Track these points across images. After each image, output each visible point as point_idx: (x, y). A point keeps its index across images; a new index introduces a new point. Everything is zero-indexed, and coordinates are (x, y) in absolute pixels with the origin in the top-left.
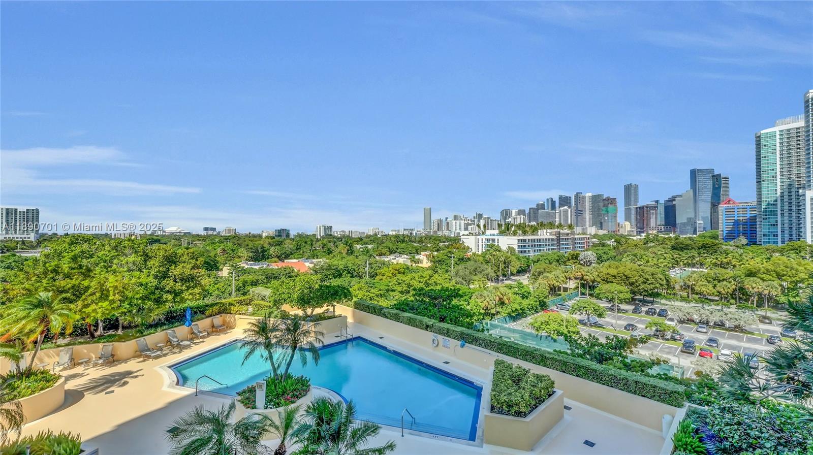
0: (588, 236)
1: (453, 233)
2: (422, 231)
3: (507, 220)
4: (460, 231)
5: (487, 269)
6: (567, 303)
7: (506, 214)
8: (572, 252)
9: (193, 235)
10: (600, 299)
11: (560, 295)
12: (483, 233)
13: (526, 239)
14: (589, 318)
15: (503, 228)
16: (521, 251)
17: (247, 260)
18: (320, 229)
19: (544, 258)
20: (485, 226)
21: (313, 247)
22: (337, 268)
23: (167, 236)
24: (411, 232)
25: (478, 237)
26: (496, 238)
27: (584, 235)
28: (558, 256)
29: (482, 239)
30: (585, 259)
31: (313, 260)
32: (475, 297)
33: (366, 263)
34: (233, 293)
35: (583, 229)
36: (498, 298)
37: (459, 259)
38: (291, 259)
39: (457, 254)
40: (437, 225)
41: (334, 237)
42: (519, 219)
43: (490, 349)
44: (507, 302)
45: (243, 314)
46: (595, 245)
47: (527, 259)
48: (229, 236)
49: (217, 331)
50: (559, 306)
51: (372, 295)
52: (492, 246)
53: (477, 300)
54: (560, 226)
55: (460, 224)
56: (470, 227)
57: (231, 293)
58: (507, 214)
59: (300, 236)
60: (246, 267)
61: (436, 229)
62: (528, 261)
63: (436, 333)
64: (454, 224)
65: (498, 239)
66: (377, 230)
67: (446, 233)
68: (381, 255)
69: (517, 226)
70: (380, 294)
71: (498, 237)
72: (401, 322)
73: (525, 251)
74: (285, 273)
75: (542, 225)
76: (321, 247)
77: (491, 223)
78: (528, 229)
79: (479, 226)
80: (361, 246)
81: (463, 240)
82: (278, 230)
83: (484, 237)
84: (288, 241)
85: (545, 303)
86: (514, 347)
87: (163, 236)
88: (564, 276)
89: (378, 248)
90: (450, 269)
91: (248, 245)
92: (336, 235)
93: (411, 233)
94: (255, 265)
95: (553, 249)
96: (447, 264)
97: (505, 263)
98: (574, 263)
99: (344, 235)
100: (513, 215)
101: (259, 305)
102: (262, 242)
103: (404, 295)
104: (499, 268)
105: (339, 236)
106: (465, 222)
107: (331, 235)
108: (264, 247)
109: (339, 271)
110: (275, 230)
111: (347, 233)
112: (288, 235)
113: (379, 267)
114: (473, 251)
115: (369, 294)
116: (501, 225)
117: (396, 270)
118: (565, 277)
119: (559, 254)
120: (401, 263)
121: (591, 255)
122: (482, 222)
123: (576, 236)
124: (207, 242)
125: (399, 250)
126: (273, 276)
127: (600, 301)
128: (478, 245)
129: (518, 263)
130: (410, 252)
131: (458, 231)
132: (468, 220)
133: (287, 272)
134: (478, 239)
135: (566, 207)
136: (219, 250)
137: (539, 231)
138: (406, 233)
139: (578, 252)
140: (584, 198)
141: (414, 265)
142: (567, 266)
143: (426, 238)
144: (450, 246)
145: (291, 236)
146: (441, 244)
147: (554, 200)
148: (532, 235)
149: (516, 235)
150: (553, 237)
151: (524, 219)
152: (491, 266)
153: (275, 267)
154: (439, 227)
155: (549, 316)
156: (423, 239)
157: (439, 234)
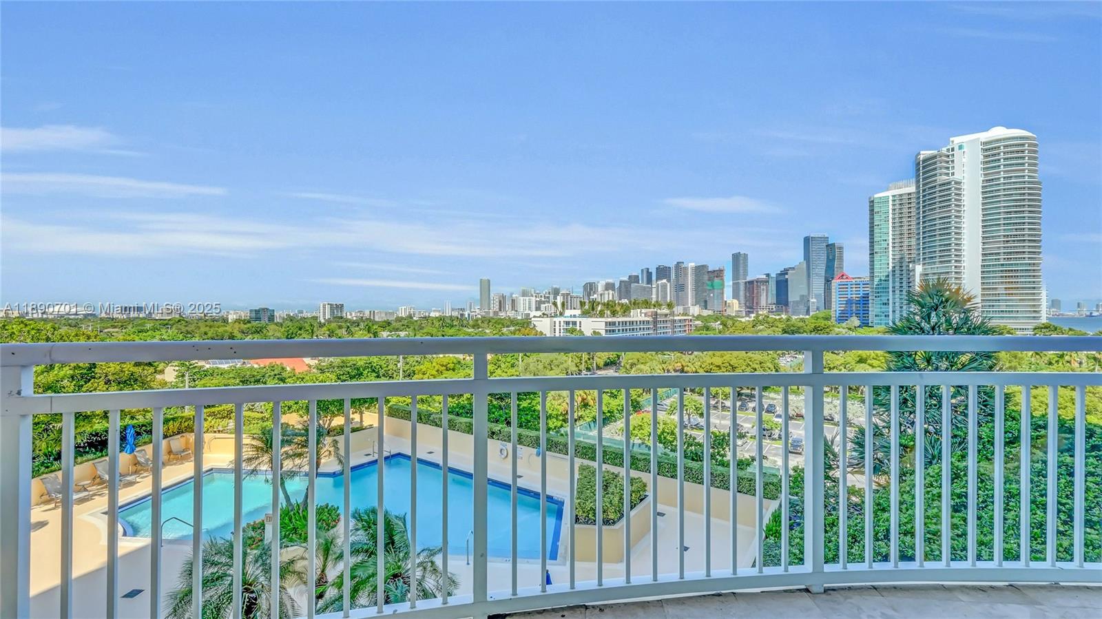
0: (690, 318)
1: (520, 314)
2: (477, 311)
3: (591, 297)
4: (530, 312)
5: (566, 361)
6: (664, 402)
7: (590, 288)
9: (101, 318)
12: (561, 314)
13: (615, 322)
14: (689, 418)
15: (587, 307)
18: (325, 309)
20: (563, 304)
21: (315, 335)
22: (354, 365)
23: (53, 319)
24: (461, 312)
25: (555, 319)
26: (578, 320)
27: (686, 315)
29: (560, 322)
32: (552, 398)
35: (684, 309)
36: (580, 399)
40: (498, 304)
41: (346, 320)
42: (606, 296)
44: (591, 403)
45: (219, 431)
46: (697, 328)
48: (169, 320)
49: (177, 459)
52: (572, 331)
53: (553, 402)
54: (657, 305)
55: (530, 302)
56: (543, 306)
58: (591, 289)
59: (291, 319)
60: (208, 366)
61: (497, 307)
64: (522, 302)
65: (580, 322)
66: (412, 310)
67: (511, 314)
69: (604, 304)
70: (421, 398)
71: (580, 319)
74: (273, 373)
75: (636, 304)
76: (326, 335)
77: (571, 300)
78: (618, 309)
79: (555, 304)
80: (388, 333)
81: (535, 323)
82: (256, 311)
83: (562, 319)
84: (272, 327)
85: (638, 403)
88: (661, 368)
89: (415, 335)
90: (517, 363)
92: (349, 317)
93: (462, 315)
94: (222, 364)
96: (514, 356)
99: (362, 317)
100: (600, 289)
102: (228, 328)
104: (581, 360)
105: (355, 318)
106: (538, 299)
107: (342, 318)
109: (358, 369)
110: (251, 311)
111: (367, 314)
112: (271, 318)
113: (417, 362)
116: (585, 303)
117: (442, 366)
118: (663, 369)
122: (559, 300)
123: (676, 318)
126: (253, 380)
128: (555, 329)
131: (527, 312)
132: (541, 296)
133: (276, 372)
134: (555, 322)
135: (665, 281)
137: (632, 311)
138: (455, 314)
140: (686, 268)
141: (468, 357)
142: (665, 356)
143: (483, 322)
144: (518, 332)
145: (278, 320)
146: (505, 330)
147: (650, 271)
148: (623, 316)
149: (603, 317)
150: (648, 319)
151: (613, 295)
152: (572, 358)
153: (256, 366)
154: (501, 306)
155: (643, 419)
156: (480, 322)
157: (502, 315)
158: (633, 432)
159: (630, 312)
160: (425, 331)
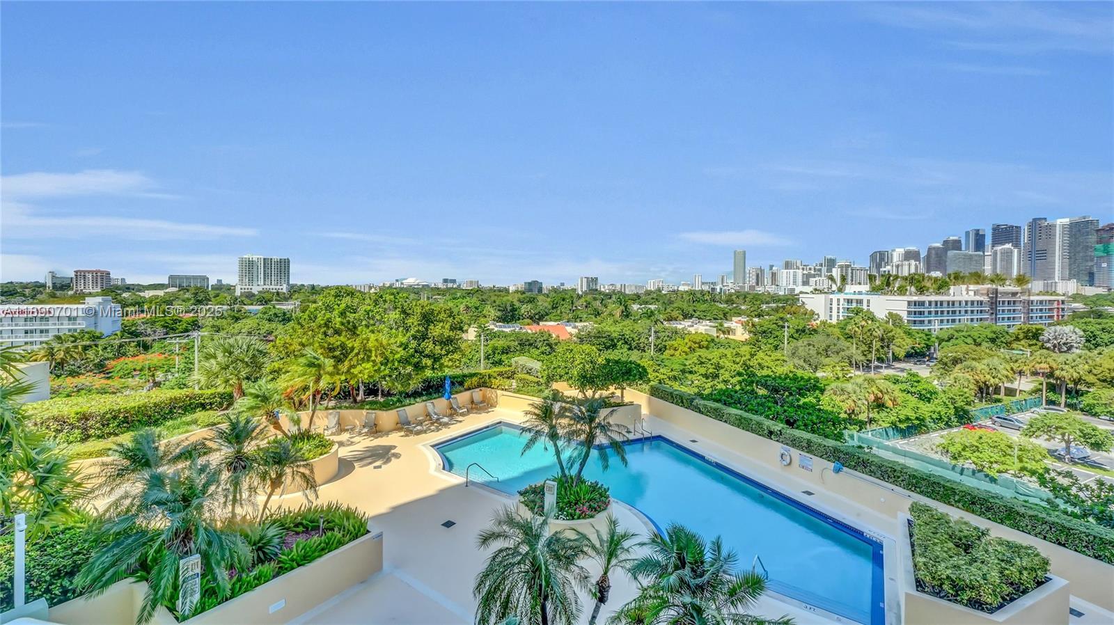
0: (1061, 298)
1: (783, 288)
2: (730, 285)
3: (881, 270)
4: (794, 287)
5: (848, 348)
6: (1014, 417)
7: (880, 258)
8: (1026, 327)
9: (432, 289)
10: (1095, 415)
11: (999, 401)
12: (840, 290)
13: (924, 302)
14: (1068, 448)
15: (878, 282)
16: (915, 321)
17: (494, 320)
18: (582, 281)
19: (964, 333)
20: (844, 279)
21: (574, 305)
22: (609, 336)
23: (405, 289)
24: (712, 286)
25: (831, 297)
26: (865, 298)
27: (1051, 295)
28: (994, 333)
29: (838, 300)
30: (1056, 339)
31: (577, 324)
32: (832, 392)
33: (650, 330)
34: (482, 360)
35: (1046, 286)
36: (872, 397)
37: (797, 331)
38: (546, 321)
39: (793, 322)
40: (754, 277)
41: (600, 293)
42: (906, 269)
43: (893, 483)
44: (889, 404)
45: (506, 390)
46: (1076, 315)
47: (927, 335)
48: (471, 290)
49: (476, 409)
50: (997, 419)
51: (662, 377)
52: (856, 310)
53: (834, 397)
54: (997, 279)
55: (795, 276)
56: (812, 280)
57: (480, 360)
58: (882, 259)
59: (555, 290)
60: (496, 329)
61: (753, 282)
62: (929, 339)
63: (787, 444)
64: (785, 275)
65: (869, 301)
66: (661, 284)
67: (771, 289)
68: (670, 319)
69: (905, 279)
70: (674, 376)
71: (869, 297)
72: (726, 422)
73: (921, 322)
74: (542, 339)
75: (958, 278)
76: (584, 306)
77: (852, 273)
78: (928, 284)
79: (831, 278)
80: (639, 306)
81: (804, 300)
82: (529, 283)
83: (842, 296)
84: (541, 298)
85: (966, 412)
86: (944, 487)
87: (402, 289)
88: (1009, 369)
89: (665, 309)
90: (782, 345)
91: (495, 302)
92: (602, 289)
93: (713, 289)
94: (506, 327)
95: (981, 319)
96: (777, 337)
97: (882, 340)
98: (1030, 345)
99: (614, 290)
100: (895, 260)
101: (524, 379)
102: (510, 298)
103: (709, 380)
104: (871, 348)
105: (607, 291)
106: (805, 272)
107: (597, 290)
108: (513, 305)
109: (612, 340)
110: (525, 283)
111: (618, 288)
112: (540, 290)
113: (668, 336)
114: (822, 318)
115: (658, 374)
116: (875, 277)
117: (695, 343)
118: (1012, 369)
119: (994, 328)
120: (701, 333)
121: (1072, 333)
122: (836, 272)
123: (1032, 298)
124: (448, 297)
125: (698, 313)
126: (527, 343)
127: (1096, 419)
128: (831, 308)
129: (909, 341)
130: (715, 316)
131: (791, 286)
132: (810, 269)
133: (545, 338)
134: (831, 300)
135: (1008, 246)
136: (462, 307)
137: (952, 287)
138: (706, 288)
139: (1038, 327)
140: (1051, 227)
141: (722, 336)
142: (1014, 352)
143: (738, 297)
144: (781, 310)
145: (545, 291)
146: (764, 307)
147: (981, 233)
148: (937, 294)
149: (905, 294)
150: (982, 299)
151: (916, 267)
152: (857, 344)
153: (529, 331)
154: (759, 279)
155: (981, 438)
156: (734, 297)
157: (760, 291)
158: (963, 453)
159: (949, 289)
160: (675, 305)
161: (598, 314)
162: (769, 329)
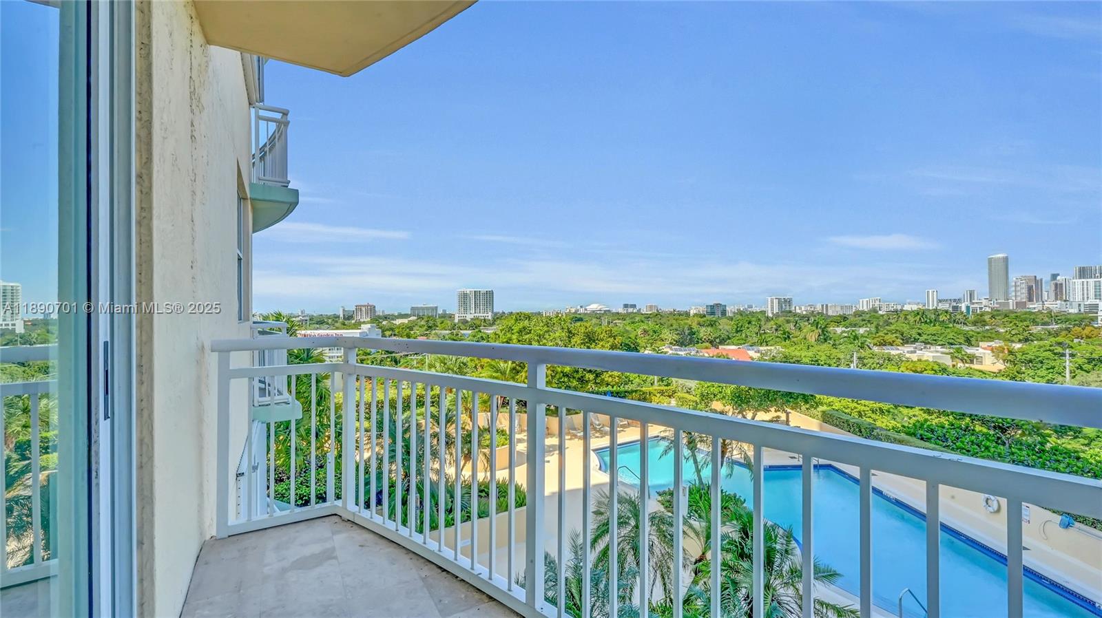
1: (1076, 305)
2: (984, 302)
4: (1097, 301)
9: (613, 314)
17: (671, 343)
18: (772, 302)
21: (762, 329)
22: (798, 361)
23: (589, 314)
24: (955, 304)
31: (761, 348)
33: (852, 357)
34: (656, 382)
37: (1090, 361)
38: (727, 345)
39: (1085, 349)
40: (1025, 291)
41: (795, 315)
48: (650, 314)
51: (863, 408)
57: (654, 382)
59: (741, 313)
60: (671, 352)
61: (1023, 296)
64: (1079, 286)
66: (878, 303)
67: (1055, 306)
68: (883, 344)
70: (880, 409)
76: (773, 330)
80: (844, 329)
82: (711, 306)
84: (723, 321)
87: (585, 314)
89: (878, 333)
91: (672, 325)
92: (798, 311)
93: (956, 308)
94: (681, 350)
99: (813, 312)
101: (683, 398)
102: (689, 322)
103: (933, 417)
105: (804, 313)
107: (790, 312)
108: (691, 328)
110: (707, 306)
111: (819, 308)
112: (724, 313)
113: (878, 363)
115: (857, 406)
120: (927, 361)
124: (628, 321)
125: (925, 337)
130: (951, 341)
131: (1090, 302)
136: (639, 332)
138: (945, 306)
141: (960, 365)
143: (993, 317)
144: (1064, 333)
145: (729, 314)
146: (1037, 329)
153: (706, 355)
156: (987, 318)
157: (1035, 308)
160: (893, 327)
161: (787, 337)
162: (1037, 357)
